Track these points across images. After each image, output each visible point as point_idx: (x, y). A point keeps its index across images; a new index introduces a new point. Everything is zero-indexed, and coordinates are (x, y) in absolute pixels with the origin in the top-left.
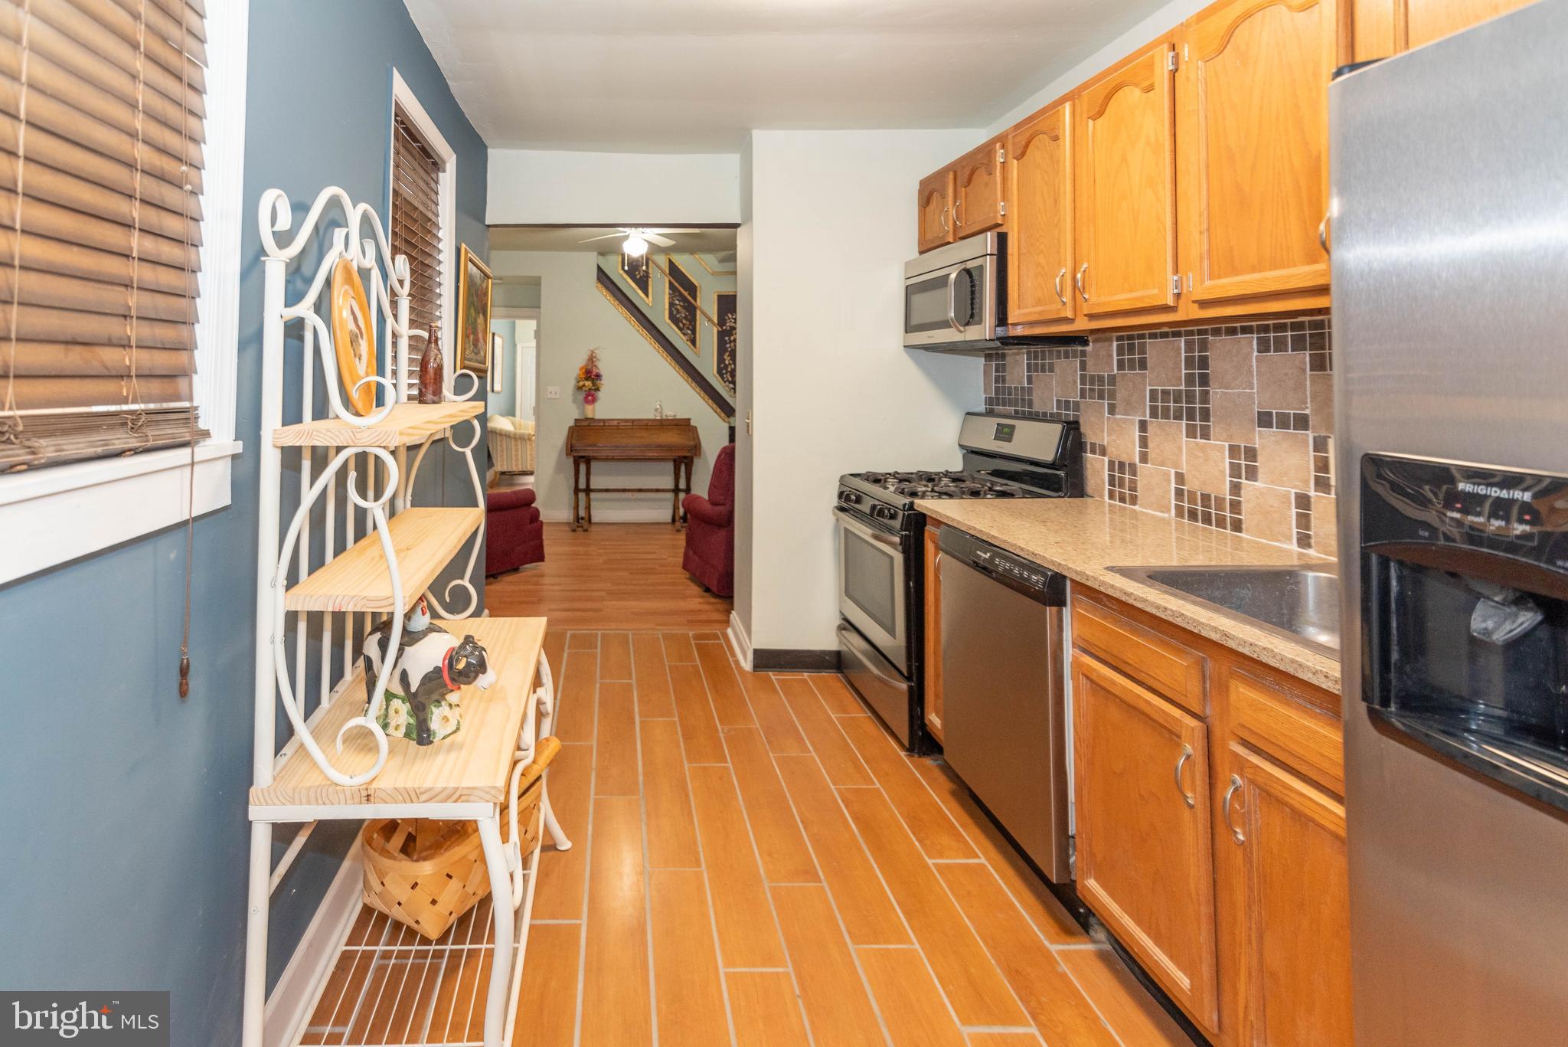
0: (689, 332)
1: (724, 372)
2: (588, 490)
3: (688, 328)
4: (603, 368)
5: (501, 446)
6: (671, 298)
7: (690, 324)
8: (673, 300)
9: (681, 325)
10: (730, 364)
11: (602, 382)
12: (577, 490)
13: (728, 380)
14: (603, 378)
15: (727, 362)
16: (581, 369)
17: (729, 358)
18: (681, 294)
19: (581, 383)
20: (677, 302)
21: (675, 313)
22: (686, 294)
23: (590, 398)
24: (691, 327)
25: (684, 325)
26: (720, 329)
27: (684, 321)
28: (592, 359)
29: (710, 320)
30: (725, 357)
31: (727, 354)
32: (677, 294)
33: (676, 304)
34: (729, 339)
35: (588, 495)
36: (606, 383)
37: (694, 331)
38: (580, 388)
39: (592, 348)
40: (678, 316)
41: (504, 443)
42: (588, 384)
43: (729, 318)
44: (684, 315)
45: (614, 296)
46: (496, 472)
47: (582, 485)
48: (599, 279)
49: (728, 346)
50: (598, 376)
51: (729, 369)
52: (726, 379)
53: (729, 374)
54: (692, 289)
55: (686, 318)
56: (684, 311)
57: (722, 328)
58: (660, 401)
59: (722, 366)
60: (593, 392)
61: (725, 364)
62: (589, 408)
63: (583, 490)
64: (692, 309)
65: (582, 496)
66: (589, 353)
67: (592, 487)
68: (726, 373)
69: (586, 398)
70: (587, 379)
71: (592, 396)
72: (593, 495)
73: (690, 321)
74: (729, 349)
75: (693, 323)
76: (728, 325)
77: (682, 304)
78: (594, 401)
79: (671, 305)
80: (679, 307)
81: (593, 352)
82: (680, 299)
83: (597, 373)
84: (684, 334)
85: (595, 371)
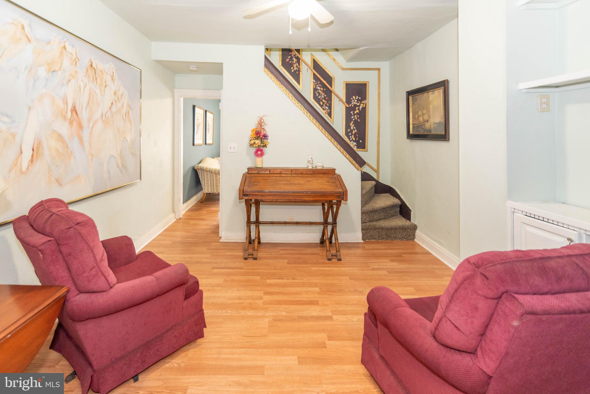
0: (327, 108)
1: (350, 134)
2: (258, 223)
3: (326, 105)
4: (269, 130)
5: (207, 178)
6: (315, 85)
7: (328, 103)
8: (316, 86)
9: (321, 103)
10: (354, 129)
11: (268, 141)
12: (249, 222)
13: (352, 140)
14: (269, 138)
15: (352, 128)
16: (252, 131)
17: (353, 125)
18: (321, 83)
19: (253, 142)
20: (319, 88)
21: (317, 95)
22: (325, 82)
23: (259, 152)
24: (328, 105)
25: (323, 103)
26: (348, 106)
27: (324, 101)
28: (261, 123)
29: (341, 100)
30: (351, 125)
31: (352, 123)
32: (319, 82)
33: (318, 89)
34: (354, 113)
35: (258, 227)
36: (270, 141)
37: (330, 107)
38: (251, 145)
39: (261, 116)
40: (319, 97)
41: (209, 176)
42: (258, 142)
43: (353, 99)
44: (323, 97)
45: (277, 78)
46: (204, 194)
47: (253, 218)
48: (266, 66)
49: (353, 117)
50: (265, 136)
51: (354, 133)
52: (351, 139)
53: (353, 136)
54: (329, 79)
55: (325, 98)
56: (323, 94)
57: (349, 106)
58: (312, 155)
59: (349, 130)
60: (262, 148)
61: (351, 129)
62: (259, 159)
63: (254, 223)
64: (329, 93)
65: (253, 227)
66: (259, 119)
67: (261, 219)
68: (351, 135)
69: (256, 152)
70: (257, 138)
71: (261, 151)
72: (261, 227)
73: (327, 101)
74: (354, 119)
75: (329, 102)
76: (352, 103)
77: (322, 89)
78: (262, 154)
79: (315, 90)
80: (320, 91)
81: (261, 119)
82: (321, 86)
83: (265, 134)
84: (323, 109)
85: (263, 133)
